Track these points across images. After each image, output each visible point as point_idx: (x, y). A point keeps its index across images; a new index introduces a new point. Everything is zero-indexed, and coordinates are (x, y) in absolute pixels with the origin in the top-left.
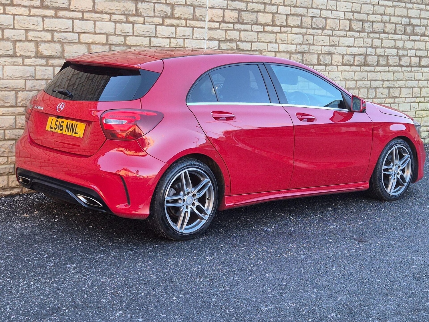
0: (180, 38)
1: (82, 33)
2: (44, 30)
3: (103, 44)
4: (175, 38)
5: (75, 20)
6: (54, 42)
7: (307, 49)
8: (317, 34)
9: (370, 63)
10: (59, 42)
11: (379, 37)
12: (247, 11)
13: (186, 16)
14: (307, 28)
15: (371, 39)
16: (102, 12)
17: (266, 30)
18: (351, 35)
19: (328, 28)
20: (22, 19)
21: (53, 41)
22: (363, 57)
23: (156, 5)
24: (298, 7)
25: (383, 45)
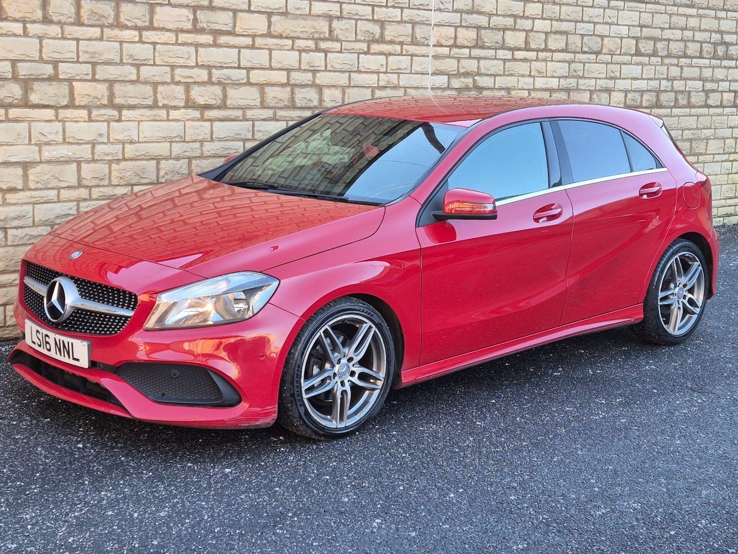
0: (392, 73)
1: (253, 68)
2: (197, 65)
3: (283, 85)
4: (386, 72)
5: (242, 50)
6: (212, 84)
7: (575, 85)
8: (589, 61)
9: (665, 103)
10: (219, 83)
11: (678, 63)
12: (489, 28)
13: (401, 39)
14: (575, 53)
15: (666, 67)
16: (280, 37)
17: (516, 57)
18: (638, 61)
19: (604, 51)
20: (166, 49)
21: (210, 82)
22: (654, 94)
23: (359, 22)
24: (562, 20)
25: (683, 75)
